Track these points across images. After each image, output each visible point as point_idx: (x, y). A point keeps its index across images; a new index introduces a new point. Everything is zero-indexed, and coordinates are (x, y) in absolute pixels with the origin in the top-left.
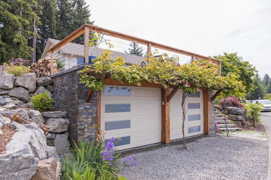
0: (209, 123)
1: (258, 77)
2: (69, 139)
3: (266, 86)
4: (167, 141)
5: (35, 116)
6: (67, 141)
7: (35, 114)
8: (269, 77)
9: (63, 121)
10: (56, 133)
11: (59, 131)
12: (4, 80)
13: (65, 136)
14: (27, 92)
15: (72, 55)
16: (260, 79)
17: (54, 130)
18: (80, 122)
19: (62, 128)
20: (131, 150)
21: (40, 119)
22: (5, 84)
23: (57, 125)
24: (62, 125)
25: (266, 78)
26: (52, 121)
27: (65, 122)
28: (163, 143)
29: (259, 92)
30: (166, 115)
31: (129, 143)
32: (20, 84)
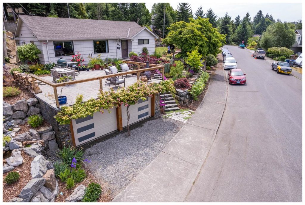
0: (154, 109)
1: (248, 18)
2: (57, 142)
3: (257, 24)
4: (121, 129)
5: (34, 135)
6: (56, 143)
7: (34, 134)
8: (262, 14)
9: (51, 133)
10: (49, 141)
11: (50, 140)
12: (6, 111)
13: (55, 141)
14: (23, 113)
15: (48, 41)
16: (250, 19)
17: (47, 139)
18: (61, 135)
19: (52, 137)
20: (96, 139)
21: (37, 136)
22: (8, 113)
23: (48, 137)
24: (51, 136)
25: (259, 15)
26: (45, 135)
27: (53, 133)
28: (118, 130)
29: (245, 34)
30: (119, 114)
31: (95, 136)
32: (17, 109)
